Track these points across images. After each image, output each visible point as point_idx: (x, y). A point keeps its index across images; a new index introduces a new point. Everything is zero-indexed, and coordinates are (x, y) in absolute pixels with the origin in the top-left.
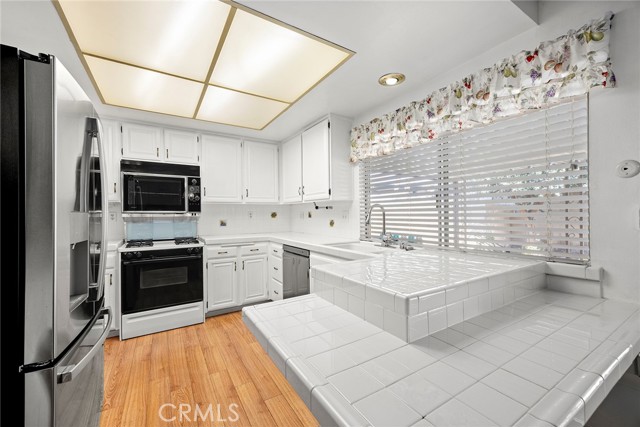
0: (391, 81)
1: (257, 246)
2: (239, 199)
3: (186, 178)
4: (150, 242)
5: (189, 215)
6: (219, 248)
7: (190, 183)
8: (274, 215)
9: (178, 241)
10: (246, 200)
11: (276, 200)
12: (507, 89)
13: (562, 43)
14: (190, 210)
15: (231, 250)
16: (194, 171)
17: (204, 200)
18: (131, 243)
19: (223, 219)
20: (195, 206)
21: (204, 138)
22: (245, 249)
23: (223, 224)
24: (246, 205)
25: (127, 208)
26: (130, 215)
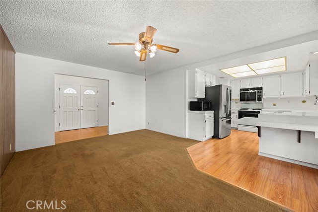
2: (279, 96)
5: (258, 102)
7: (258, 92)
8: (304, 102)
10: (282, 96)
14: (258, 100)
16: (260, 89)
17: (263, 97)
18: (242, 109)
19: (275, 103)
20: (260, 99)
21: (264, 78)
23: (274, 105)
24: (283, 98)
25: (241, 100)
26: (242, 102)
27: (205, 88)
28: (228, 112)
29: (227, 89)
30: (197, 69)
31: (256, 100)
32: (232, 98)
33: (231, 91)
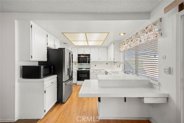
0: (122, 34)
1: (101, 71)
2: (98, 60)
3: (87, 57)
4: (82, 69)
5: (88, 64)
6: (93, 71)
7: (88, 58)
8: (107, 64)
9: (86, 69)
10: (99, 61)
11: (106, 60)
12: (143, 36)
13: (151, 25)
14: (88, 63)
15: (95, 71)
16: (89, 55)
17: (91, 61)
18: (79, 69)
19: (95, 65)
20: (89, 62)
21: (91, 48)
22: (98, 71)
23: (95, 66)
24: (100, 62)
25: (78, 63)
26: (79, 64)
27: (47, 49)
28: (71, 74)
29: (70, 53)
30: (32, 23)
31: (87, 63)
32: (73, 61)
33: (72, 55)
